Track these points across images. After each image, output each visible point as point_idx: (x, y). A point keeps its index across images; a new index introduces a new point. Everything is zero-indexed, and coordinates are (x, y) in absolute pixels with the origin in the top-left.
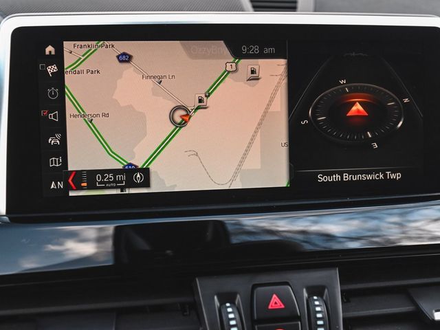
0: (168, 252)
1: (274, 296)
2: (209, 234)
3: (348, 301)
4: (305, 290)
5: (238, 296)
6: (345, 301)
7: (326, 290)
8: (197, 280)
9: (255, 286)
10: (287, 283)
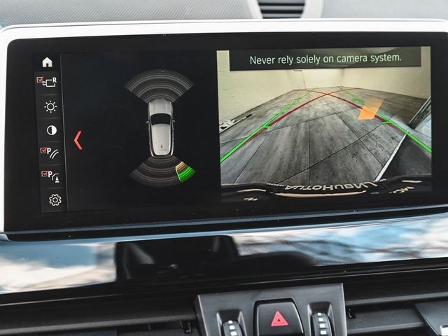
0: (173, 266)
1: (278, 313)
2: (216, 246)
3: (354, 317)
4: (308, 306)
5: (241, 314)
6: (350, 317)
7: (331, 306)
8: (199, 296)
9: (258, 303)
10: (290, 300)
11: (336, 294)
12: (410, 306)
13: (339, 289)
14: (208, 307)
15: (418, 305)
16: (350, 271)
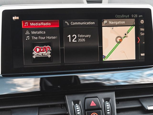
0: (59, 86)
1: (92, 101)
2: (73, 80)
3: (118, 103)
4: (103, 99)
5: (80, 102)
6: (117, 103)
7: (110, 100)
8: (66, 96)
9: (86, 98)
10: (97, 97)
11: (112, 95)
12: (137, 99)
13: (113, 94)
14: (69, 99)
15: (140, 99)
16: (117, 87)
